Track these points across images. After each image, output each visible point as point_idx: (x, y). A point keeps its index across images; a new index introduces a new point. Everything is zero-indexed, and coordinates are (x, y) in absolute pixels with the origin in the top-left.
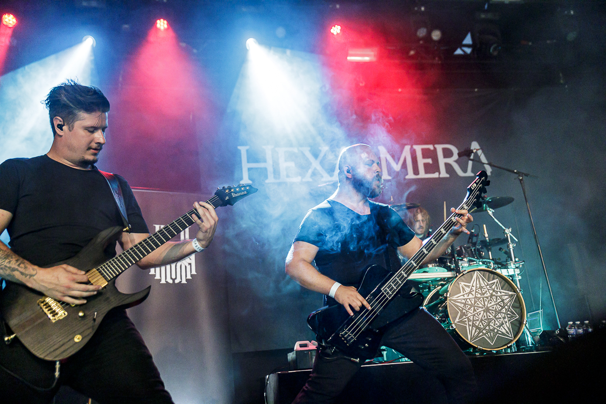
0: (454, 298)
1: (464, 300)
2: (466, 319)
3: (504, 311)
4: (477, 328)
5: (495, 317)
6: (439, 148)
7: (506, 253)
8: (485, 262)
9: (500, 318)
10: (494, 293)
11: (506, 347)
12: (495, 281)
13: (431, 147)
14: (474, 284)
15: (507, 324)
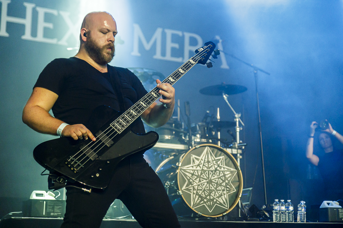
0: (185, 168)
1: (193, 170)
2: (192, 188)
3: (224, 185)
4: (200, 196)
5: (216, 188)
6: (187, 36)
9: (220, 190)
10: (218, 168)
11: (222, 215)
12: (221, 157)
13: (180, 33)
14: (203, 159)
15: (225, 196)
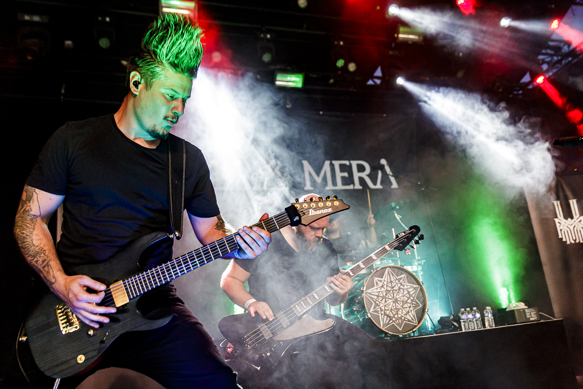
0: (369, 291)
1: (377, 292)
2: (379, 309)
3: (410, 302)
4: (388, 316)
5: (402, 306)
8: (394, 260)
9: (407, 308)
10: (402, 287)
11: (412, 331)
12: (403, 276)
14: (386, 279)
15: (412, 312)
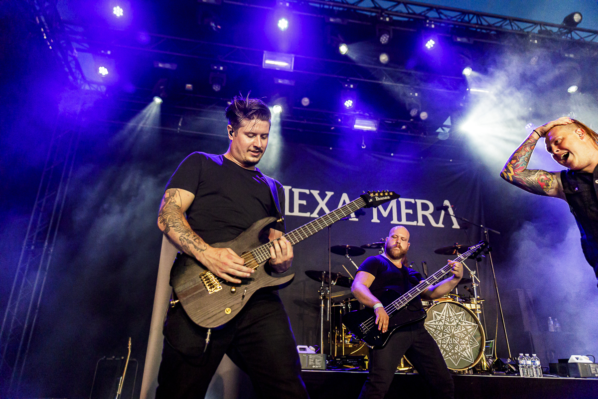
0: (428, 323)
1: (435, 325)
3: (467, 339)
5: (459, 342)
6: (419, 202)
7: (469, 290)
8: (453, 296)
9: (463, 344)
10: (460, 323)
11: (468, 369)
12: (462, 313)
13: (413, 201)
14: (444, 314)
15: (469, 349)
